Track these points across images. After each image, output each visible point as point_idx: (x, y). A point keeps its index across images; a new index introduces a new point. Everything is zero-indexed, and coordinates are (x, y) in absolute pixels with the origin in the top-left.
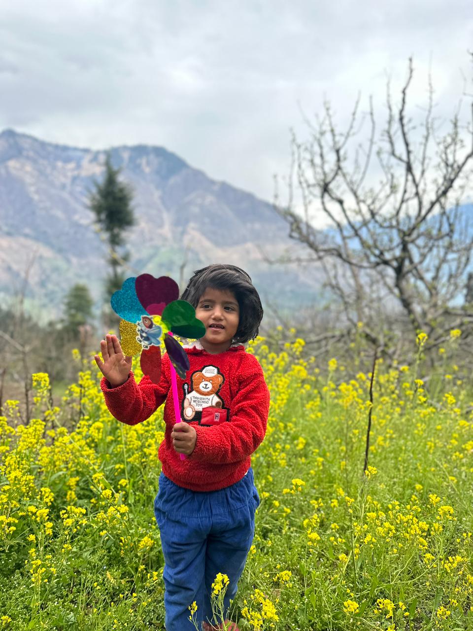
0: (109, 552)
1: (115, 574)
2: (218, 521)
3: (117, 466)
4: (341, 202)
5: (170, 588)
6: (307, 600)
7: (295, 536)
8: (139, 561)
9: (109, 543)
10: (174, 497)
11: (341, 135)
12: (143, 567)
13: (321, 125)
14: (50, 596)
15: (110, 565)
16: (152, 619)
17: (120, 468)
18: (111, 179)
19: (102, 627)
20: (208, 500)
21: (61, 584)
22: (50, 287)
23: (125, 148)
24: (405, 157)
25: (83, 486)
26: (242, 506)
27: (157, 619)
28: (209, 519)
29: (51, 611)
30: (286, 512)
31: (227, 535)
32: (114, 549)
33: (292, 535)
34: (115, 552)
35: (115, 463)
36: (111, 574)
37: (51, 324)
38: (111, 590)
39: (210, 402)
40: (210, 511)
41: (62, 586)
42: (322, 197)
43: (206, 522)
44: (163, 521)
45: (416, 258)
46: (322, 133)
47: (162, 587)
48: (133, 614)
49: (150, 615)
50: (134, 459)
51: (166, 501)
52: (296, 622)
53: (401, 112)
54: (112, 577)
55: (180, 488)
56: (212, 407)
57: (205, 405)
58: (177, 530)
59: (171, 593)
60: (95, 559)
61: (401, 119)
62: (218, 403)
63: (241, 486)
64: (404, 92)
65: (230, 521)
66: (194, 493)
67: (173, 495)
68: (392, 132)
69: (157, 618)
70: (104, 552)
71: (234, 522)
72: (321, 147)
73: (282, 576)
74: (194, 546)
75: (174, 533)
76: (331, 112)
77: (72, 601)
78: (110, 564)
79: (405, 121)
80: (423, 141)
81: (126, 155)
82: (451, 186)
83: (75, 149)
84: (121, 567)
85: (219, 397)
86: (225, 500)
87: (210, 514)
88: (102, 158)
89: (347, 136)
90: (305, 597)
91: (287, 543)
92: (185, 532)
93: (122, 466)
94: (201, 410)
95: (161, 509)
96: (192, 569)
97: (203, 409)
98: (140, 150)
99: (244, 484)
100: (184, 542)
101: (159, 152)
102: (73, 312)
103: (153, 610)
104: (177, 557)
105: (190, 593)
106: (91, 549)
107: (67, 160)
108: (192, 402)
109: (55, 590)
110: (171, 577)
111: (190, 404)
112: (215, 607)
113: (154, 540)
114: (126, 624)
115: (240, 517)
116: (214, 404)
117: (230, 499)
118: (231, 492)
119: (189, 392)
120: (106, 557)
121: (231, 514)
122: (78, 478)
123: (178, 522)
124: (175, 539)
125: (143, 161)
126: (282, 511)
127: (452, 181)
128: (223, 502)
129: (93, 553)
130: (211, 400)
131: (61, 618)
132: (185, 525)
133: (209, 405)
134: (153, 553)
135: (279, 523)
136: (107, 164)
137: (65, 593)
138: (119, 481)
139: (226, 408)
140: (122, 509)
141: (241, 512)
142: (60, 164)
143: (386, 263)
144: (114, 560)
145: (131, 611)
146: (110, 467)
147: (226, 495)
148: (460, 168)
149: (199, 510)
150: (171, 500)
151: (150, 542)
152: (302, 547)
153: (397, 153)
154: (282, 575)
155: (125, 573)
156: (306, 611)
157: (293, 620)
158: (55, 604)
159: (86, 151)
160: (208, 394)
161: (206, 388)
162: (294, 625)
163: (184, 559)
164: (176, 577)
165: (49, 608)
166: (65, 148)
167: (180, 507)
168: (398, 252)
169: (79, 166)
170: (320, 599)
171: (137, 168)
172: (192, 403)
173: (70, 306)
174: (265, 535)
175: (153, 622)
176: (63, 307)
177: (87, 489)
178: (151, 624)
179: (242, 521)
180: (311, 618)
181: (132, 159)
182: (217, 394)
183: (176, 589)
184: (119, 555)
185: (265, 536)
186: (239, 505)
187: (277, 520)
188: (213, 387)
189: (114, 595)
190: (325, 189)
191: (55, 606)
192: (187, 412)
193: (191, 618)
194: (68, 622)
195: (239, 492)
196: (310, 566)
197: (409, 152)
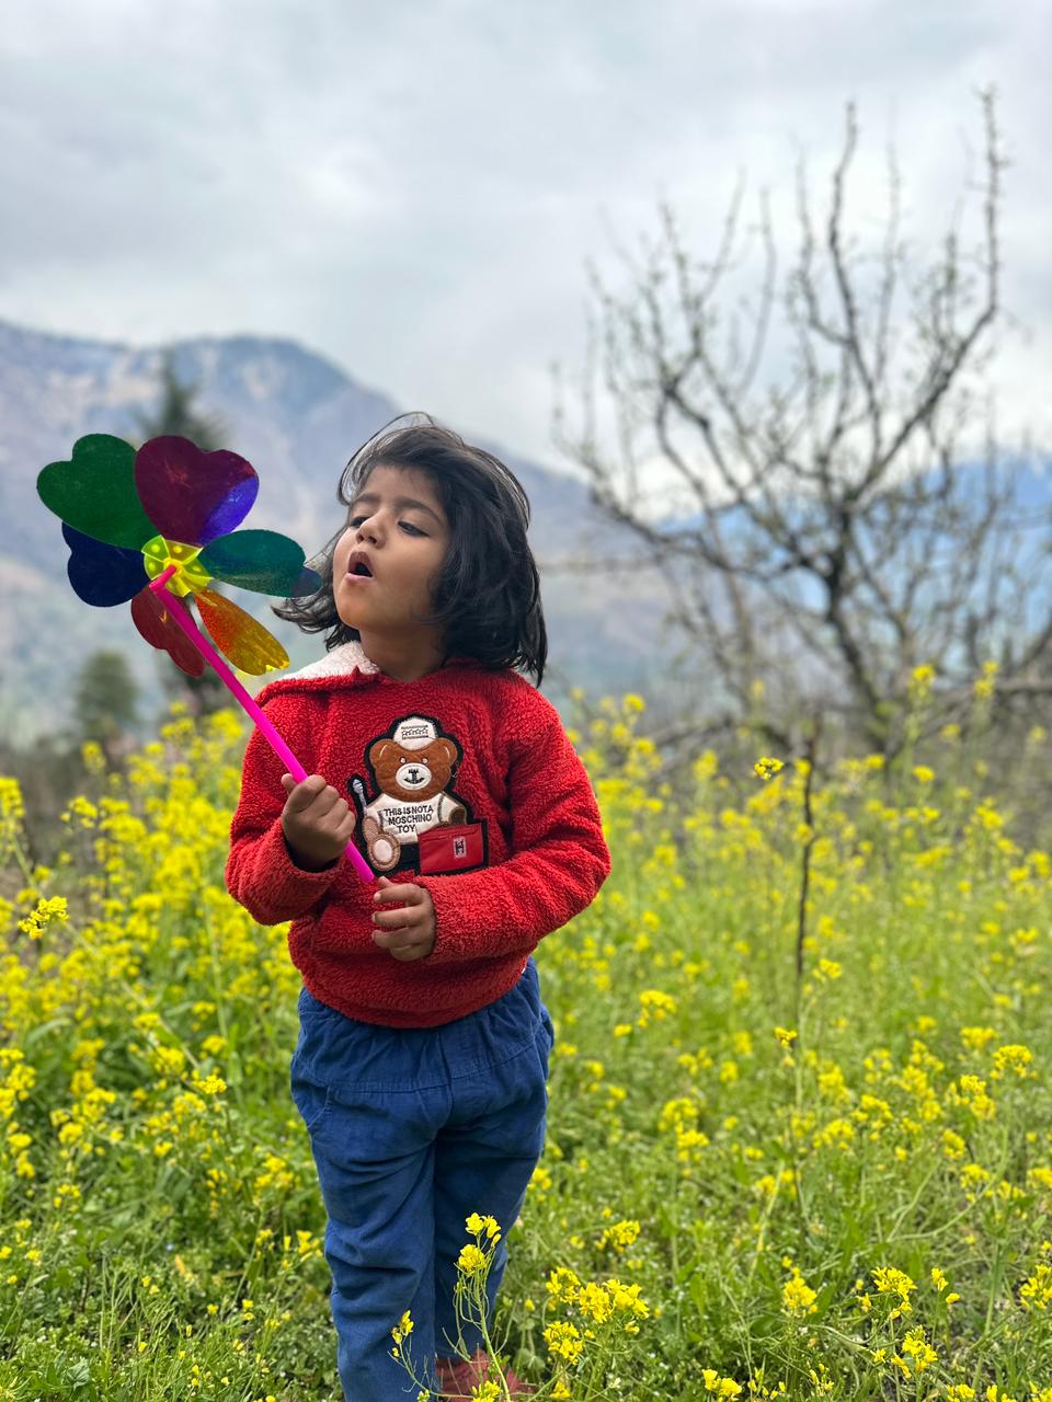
0: (180, 1210)
1: (198, 1259)
2: (466, 1093)
3: (198, 1007)
4: (704, 424)
5: (350, 1280)
6: (682, 1293)
7: (640, 1151)
8: (257, 1218)
9: (182, 1188)
10: (346, 1047)
11: (703, 267)
12: (266, 1233)
13: (653, 260)
14: (27, 1324)
15: (183, 1243)
16: (293, 1367)
17: (205, 1011)
18: (176, 406)
19: (162, 1389)
20: (437, 1044)
21: (55, 1292)
22: (40, 658)
23: (207, 342)
24: (842, 328)
25: (113, 1062)
26: (522, 1049)
27: (307, 1365)
28: (444, 1094)
29: (29, 1358)
30: (614, 1097)
31: (488, 1126)
32: (192, 1201)
33: (633, 1150)
34: (196, 1210)
35: (194, 999)
36: (186, 1262)
37: (43, 743)
38: (187, 1299)
39: (435, 814)
40: (444, 1073)
41: (59, 1295)
42: (660, 421)
43: (437, 1099)
44: (321, 1112)
45: (870, 555)
46: (657, 278)
47: (316, 1285)
48: (243, 1353)
49: (289, 1356)
50: (242, 986)
51: (327, 1059)
52: (657, 1349)
53: (833, 222)
54: (187, 1271)
55: (360, 1024)
56: (441, 826)
57: (422, 826)
58: (361, 1127)
59: (349, 1292)
60: (142, 1229)
61: (833, 238)
62: (455, 815)
63: (516, 1001)
64: (838, 179)
65: (496, 1090)
66: (398, 1032)
67: (343, 1041)
68: (813, 271)
69: (306, 1362)
70: (168, 1210)
71: (507, 1093)
72: (655, 308)
73: (616, 1236)
74: (406, 1162)
75: (352, 1138)
76: (677, 227)
77: (84, 1333)
78: (184, 1240)
79: (843, 243)
80: (879, 292)
81: (209, 359)
82: (944, 387)
83: (91, 345)
84: (211, 1244)
85: (454, 797)
86: (480, 1040)
87: (445, 1078)
88: (155, 364)
89: (717, 270)
90: (676, 1288)
91: (623, 1169)
92: (385, 1130)
93: (210, 1008)
94: (416, 839)
95: (313, 1081)
96: (406, 1218)
97: (420, 836)
98: (242, 348)
99: (522, 997)
100: (381, 1156)
101: (287, 351)
102: (93, 713)
103: (297, 1345)
104: (364, 1198)
105: (403, 1281)
106: (135, 1204)
107: (75, 369)
108: (385, 823)
109: (40, 1305)
110: (351, 1249)
111: (381, 831)
112: (465, 1301)
113: (296, 1173)
114: (225, 1380)
115: (519, 1080)
116: (446, 818)
117: (491, 1037)
118: (492, 1019)
119: (371, 799)
120: (173, 1223)
121: (497, 1072)
122: (100, 1043)
123: (362, 1109)
124: (359, 1153)
125: (249, 371)
126: (605, 1095)
127: (948, 375)
128: (474, 1045)
129: (141, 1213)
130: (435, 808)
131: (53, 1376)
132: (382, 1115)
133: (434, 822)
134: (292, 1204)
135: (598, 1126)
136: (168, 376)
137: (64, 1312)
138: (204, 1040)
139: (478, 821)
140: (209, 1086)
141: (523, 1064)
142: (56, 379)
143: (806, 563)
144: (193, 1228)
145: (237, 1344)
146: (181, 1009)
147: (481, 1028)
148: (964, 347)
149: (414, 1072)
150: (339, 1055)
151: (284, 1179)
152: (659, 1177)
153: (824, 318)
154: (616, 1232)
155: (222, 1258)
156: (682, 1321)
157: (650, 1346)
158: (39, 1340)
159: (117, 349)
160: (425, 794)
161: (415, 781)
162: (653, 1355)
163: (383, 1197)
164: (366, 1246)
165: (22, 1353)
166: (68, 343)
167: (365, 1069)
168: (830, 540)
169: (101, 383)
170: (713, 1290)
171: (234, 387)
172: (387, 827)
173: (86, 700)
174: (569, 1149)
175: (296, 1371)
176: (70, 704)
177: (122, 1069)
178: (290, 1376)
179: (527, 1086)
180: (695, 1337)
181: (224, 368)
182: (449, 791)
183: (367, 1278)
184: (205, 1214)
185: (568, 1155)
186: (514, 1049)
187: (593, 1117)
188: (434, 774)
189: (193, 1310)
190: (671, 390)
191: (39, 1346)
192: (377, 854)
193: (396, 1354)
194: (73, 1382)
195: (512, 1016)
196: (683, 1217)
197: (851, 314)
